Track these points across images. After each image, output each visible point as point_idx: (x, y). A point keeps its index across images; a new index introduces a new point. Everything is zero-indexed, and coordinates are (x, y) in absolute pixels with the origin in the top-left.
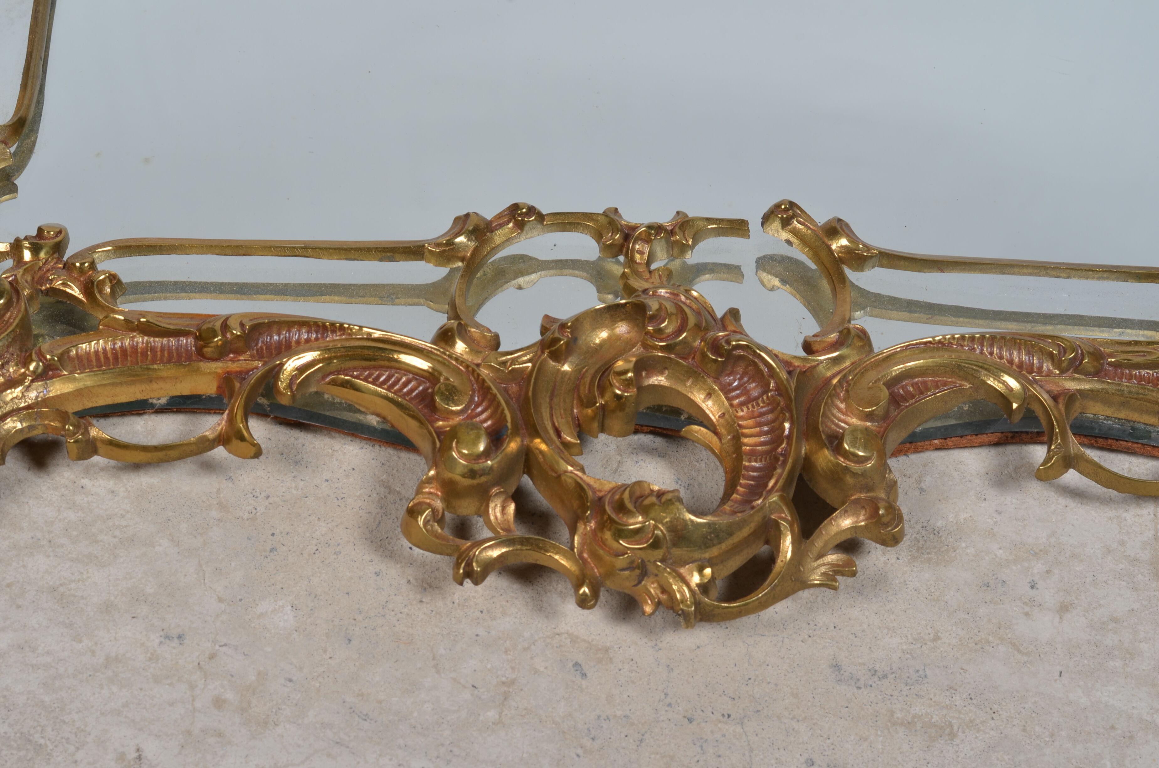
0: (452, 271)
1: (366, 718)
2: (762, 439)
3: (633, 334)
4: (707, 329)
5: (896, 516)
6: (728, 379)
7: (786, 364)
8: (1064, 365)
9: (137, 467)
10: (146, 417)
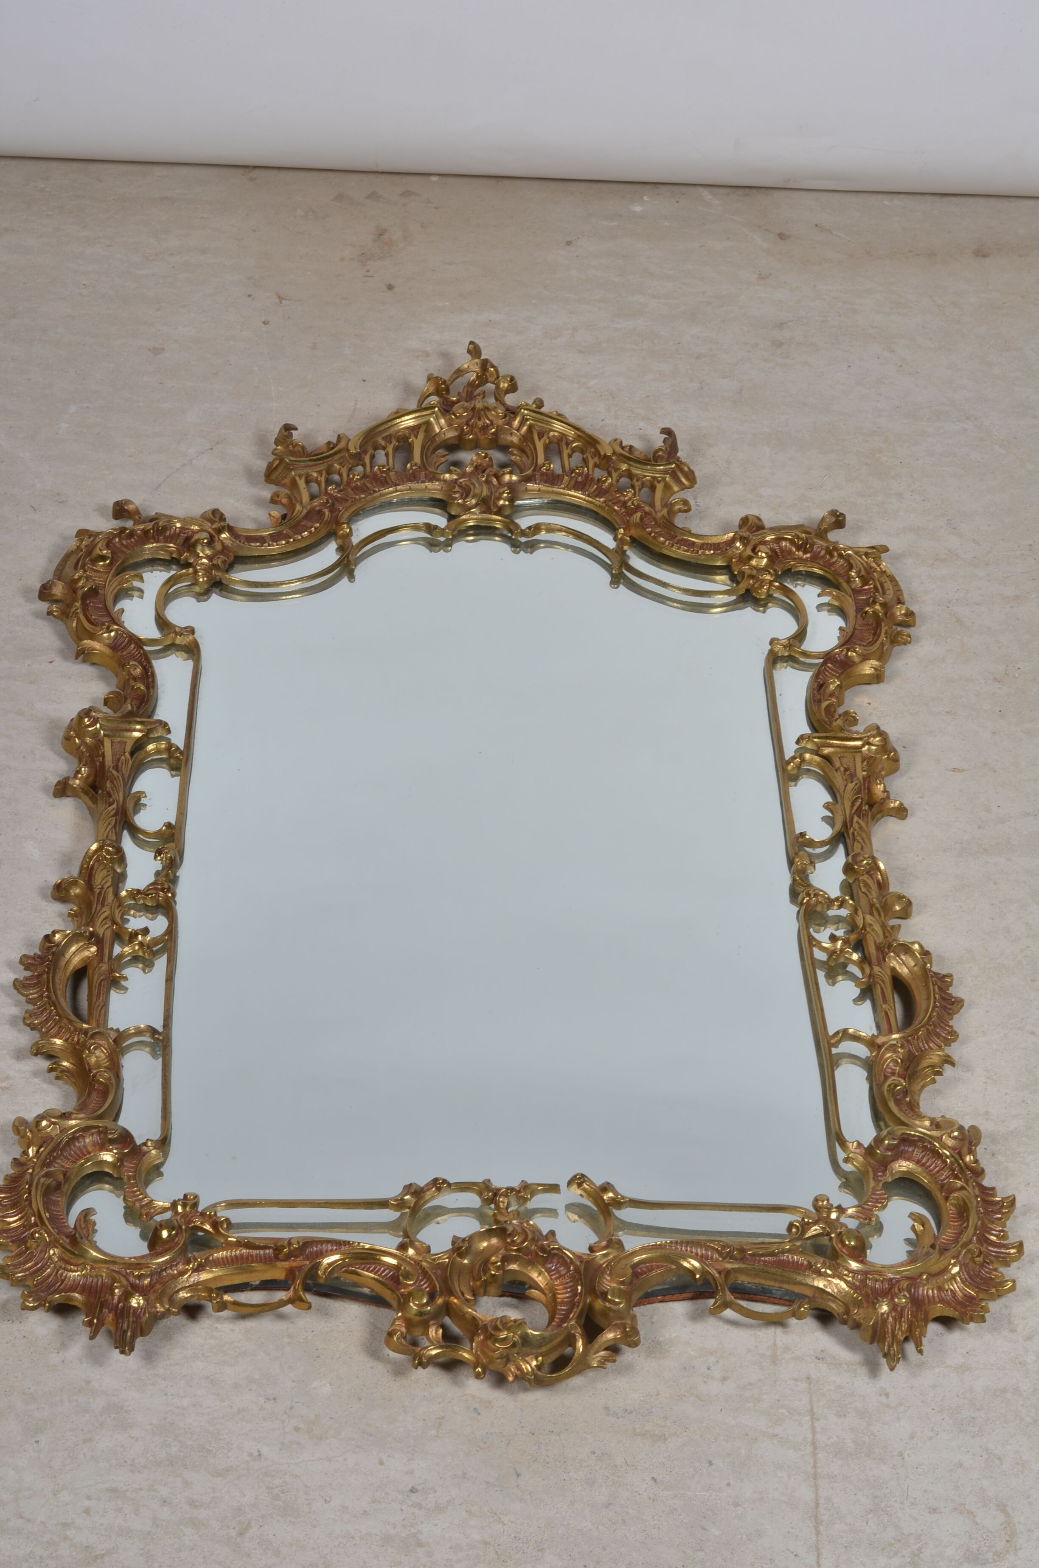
0: (402, 1214)
1: (371, 1435)
2: (567, 1295)
3: (500, 1244)
4: (538, 1241)
5: (635, 1331)
6: (549, 1266)
7: (579, 1257)
8: (724, 1255)
9: (244, 1317)
10: (245, 1293)
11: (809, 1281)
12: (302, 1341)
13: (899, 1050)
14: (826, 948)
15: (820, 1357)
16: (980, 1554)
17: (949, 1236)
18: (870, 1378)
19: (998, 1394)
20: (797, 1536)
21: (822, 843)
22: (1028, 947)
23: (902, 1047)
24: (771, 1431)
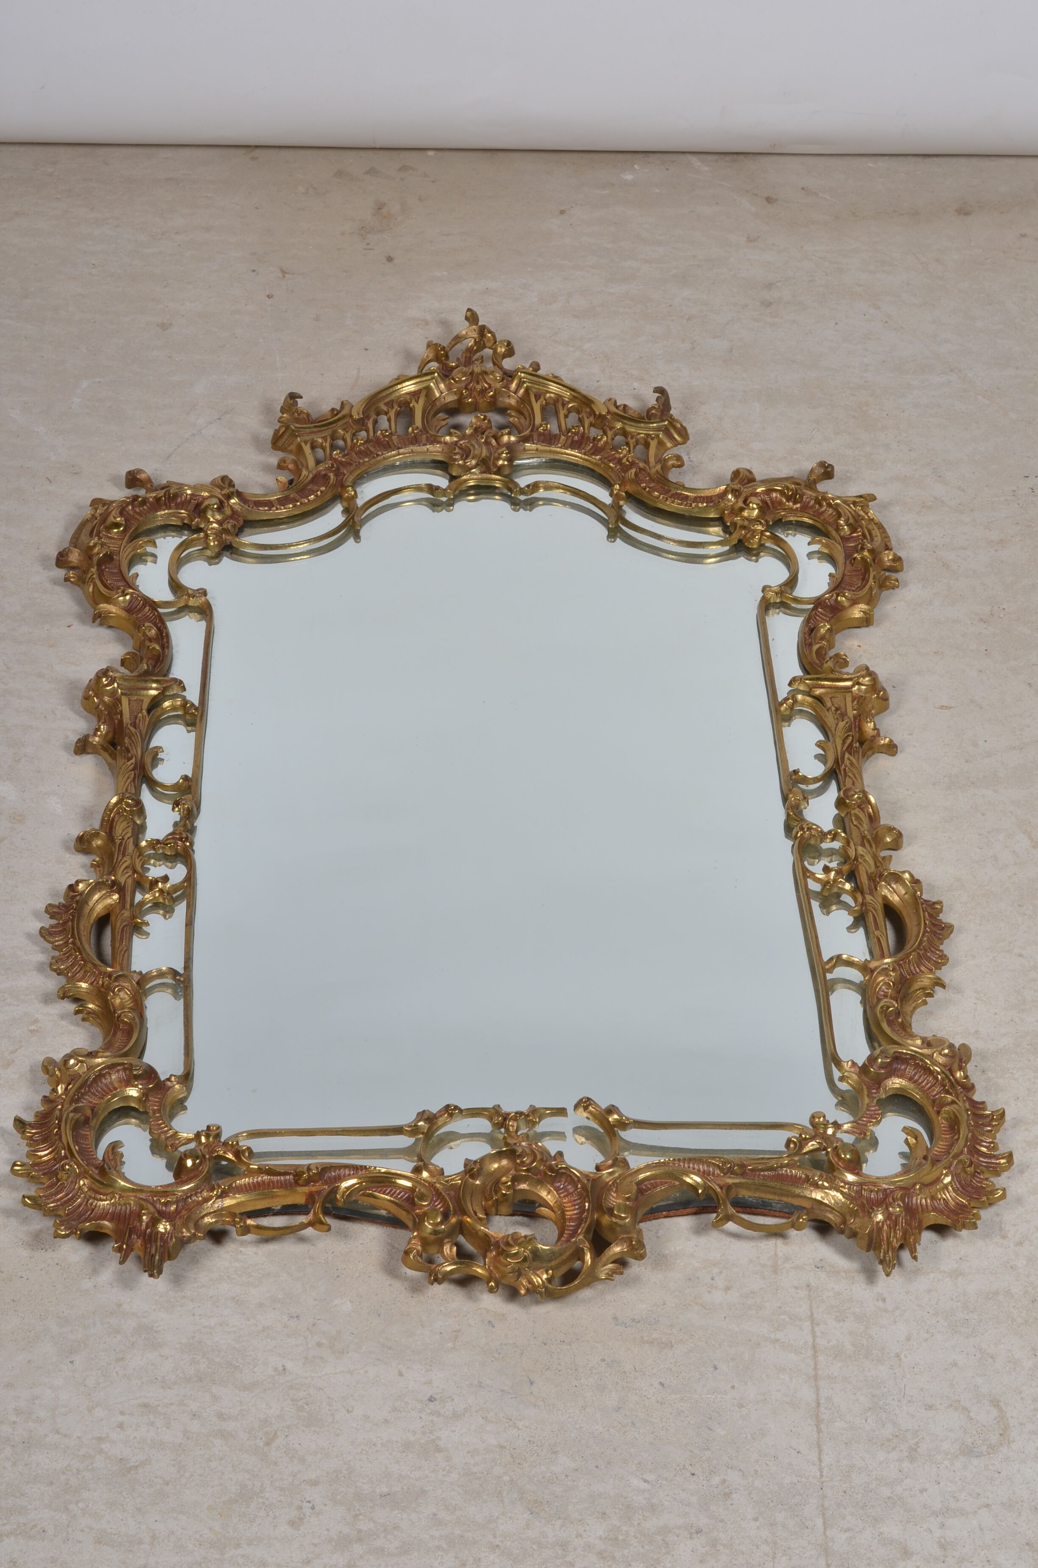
0: (417, 1140)
1: (390, 1348)
2: (575, 1212)
3: (511, 1165)
4: (546, 1161)
5: (641, 1244)
6: (558, 1184)
7: (587, 1176)
8: (725, 1171)
9: (266, 1241)
10: (268, 1218)
11: (807, 1193)
12: (323, 1262)
13: (891, 973)
14: (819, 879)
15: (819, 1266)
16: (974, 1447)
17: (941, 1148)
18: (867, 1284)
19: (990, 1296)
20: (799, 1434)
21: (815, 780)
22: (1015, 874)
23: (894, 970)
24: (773, 1336)
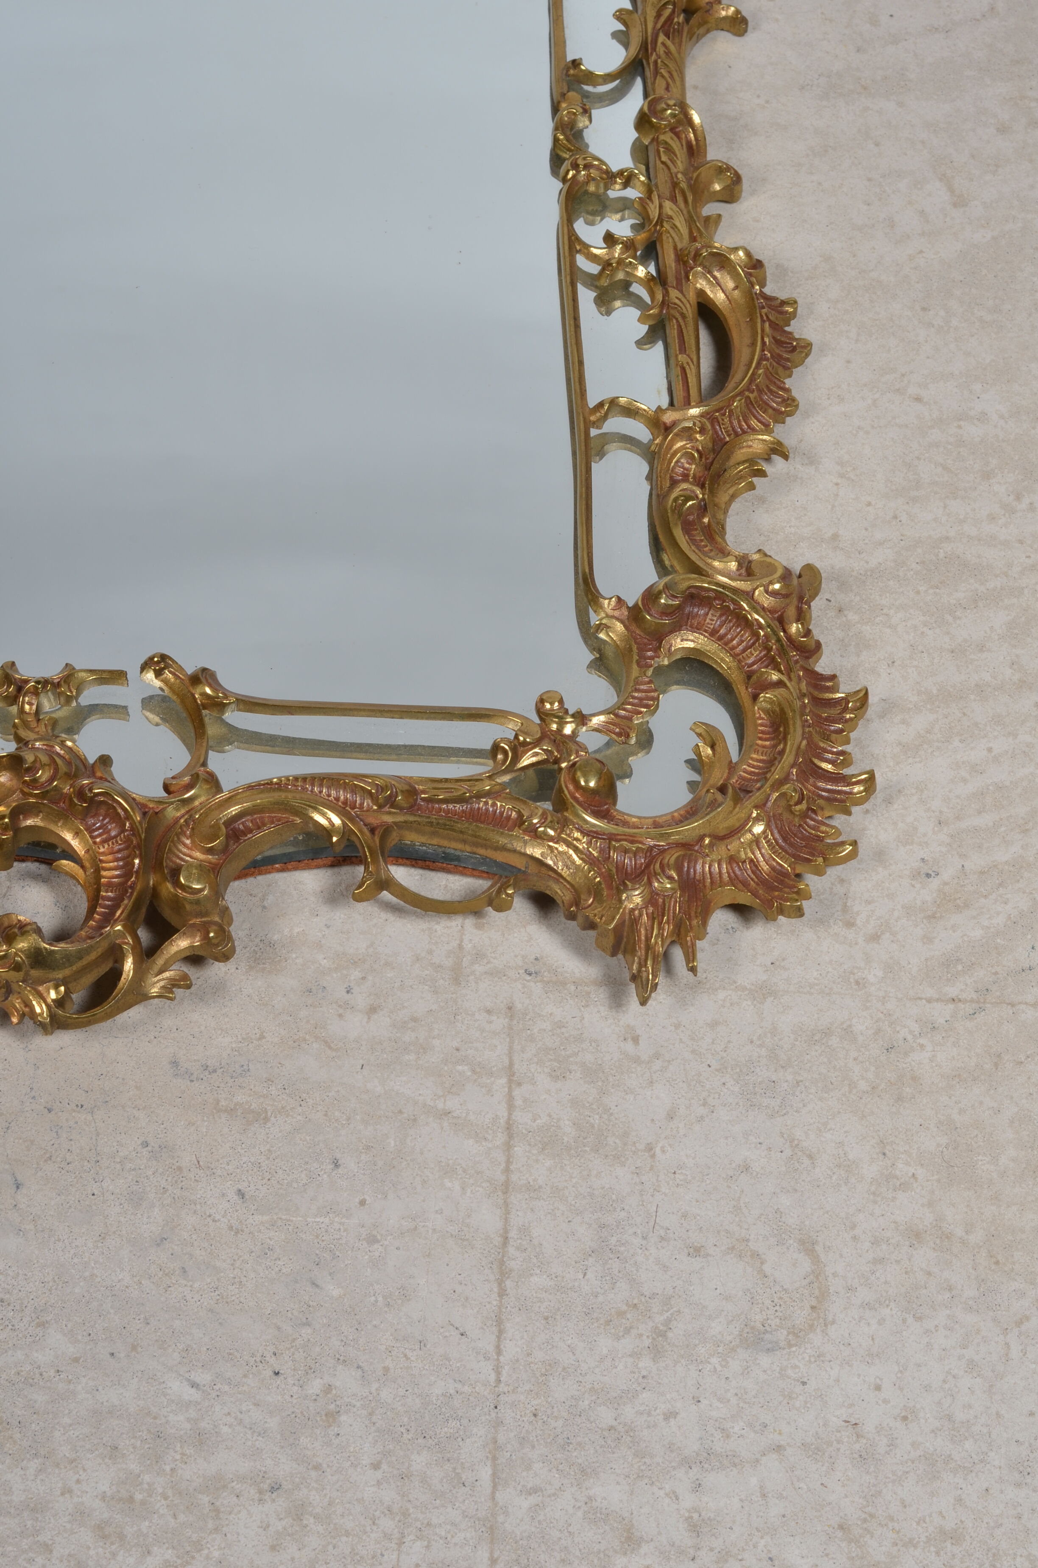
2: (117, 873)
3: (15, 782)
4: (77, 776)
5: (226, 938)
6: (91, 821)
7: (143, 807)
8: (381, 801)
11: (518, 846)
13: (698, 436)
14: (596, 256)
15: (532, 970)
16: (766, 1332)
17: (753, 767)
18: (611, 1008)
19: (816, 1038)
20: (467, 1299)
21: (609, 78)
22: (921, 252)
23: (702, 431)
24: (440, 1105)
